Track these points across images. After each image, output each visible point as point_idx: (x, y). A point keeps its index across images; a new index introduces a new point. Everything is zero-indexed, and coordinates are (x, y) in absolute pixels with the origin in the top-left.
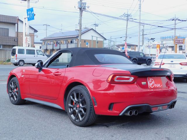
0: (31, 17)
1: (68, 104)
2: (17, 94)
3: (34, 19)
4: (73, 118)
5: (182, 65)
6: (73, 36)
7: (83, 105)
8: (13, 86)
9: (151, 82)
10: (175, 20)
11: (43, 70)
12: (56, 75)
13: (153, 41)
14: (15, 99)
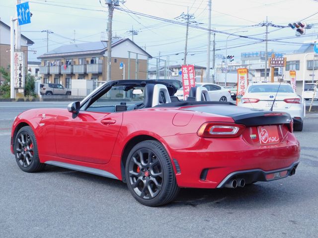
0: (25, 18)
1: (128, 172)
2: (32, 154)
3: (30, 22)
4: (137, 193)
5: (287, 102)
6: (96, 52)
7: (155, 172)
8: (23, 142)
9: (264, 135)
10: (267, 26)
11: (81, 116)
12: (105, 123)
13: (231, 61)
14: (28, 163)
